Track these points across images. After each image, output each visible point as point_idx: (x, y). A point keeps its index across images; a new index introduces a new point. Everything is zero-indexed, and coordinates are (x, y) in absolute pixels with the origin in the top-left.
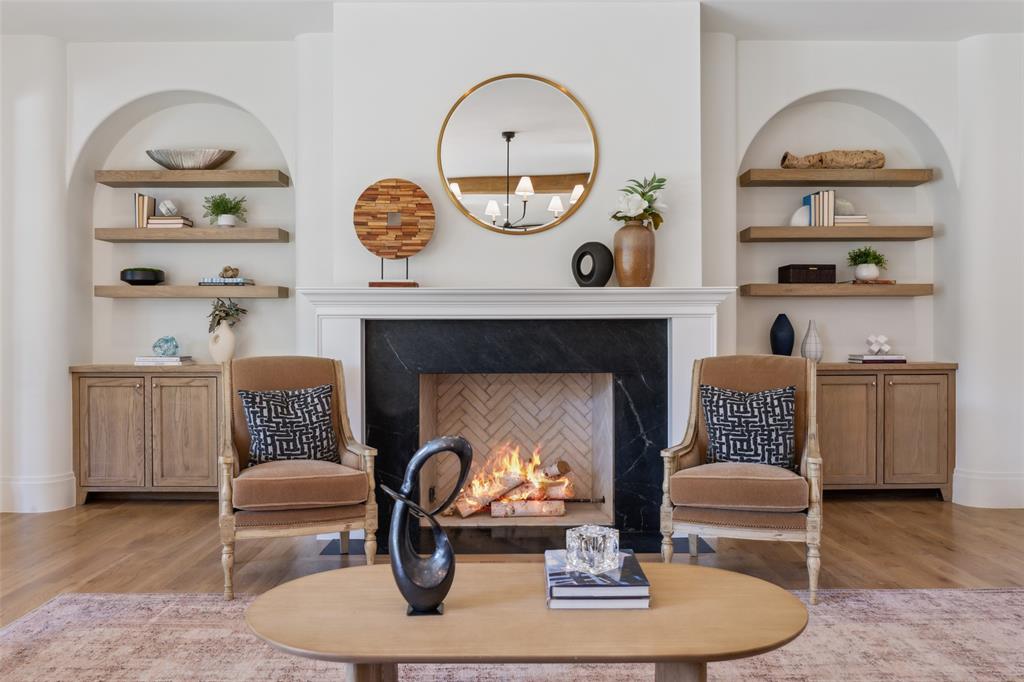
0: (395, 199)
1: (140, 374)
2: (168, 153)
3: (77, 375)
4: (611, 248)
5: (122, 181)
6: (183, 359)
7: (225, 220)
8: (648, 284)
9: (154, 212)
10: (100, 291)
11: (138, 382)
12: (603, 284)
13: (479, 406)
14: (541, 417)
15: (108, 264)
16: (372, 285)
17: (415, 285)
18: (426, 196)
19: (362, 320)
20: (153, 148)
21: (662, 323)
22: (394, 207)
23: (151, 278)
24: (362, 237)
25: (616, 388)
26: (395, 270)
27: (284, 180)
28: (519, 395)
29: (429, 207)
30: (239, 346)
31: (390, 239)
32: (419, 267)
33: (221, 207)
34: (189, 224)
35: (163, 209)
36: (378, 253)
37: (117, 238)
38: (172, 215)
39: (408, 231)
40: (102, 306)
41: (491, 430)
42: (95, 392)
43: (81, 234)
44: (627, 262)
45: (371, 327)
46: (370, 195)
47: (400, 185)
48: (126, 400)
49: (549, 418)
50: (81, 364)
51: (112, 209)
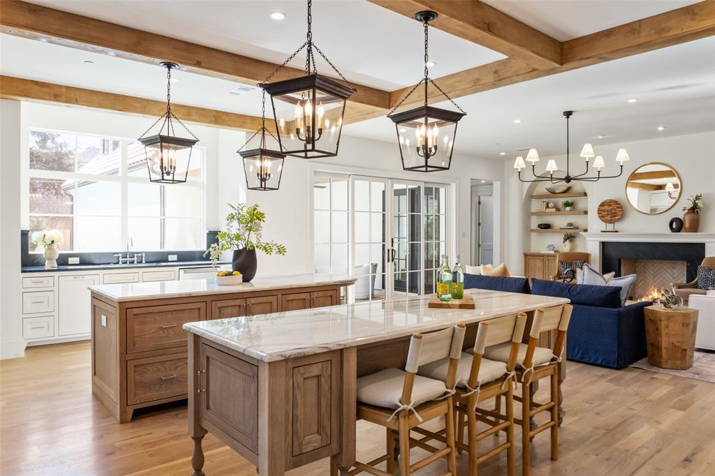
0: (610, 205)
1: (543, 255)
2: (551, 189)
3: (526, 255)
4: (682, 219)
5: (539, 197)
6: (555, 251)
7: (568, 208)
8: (696, 232)
9: (547, 207)
10: (533, 231)
11: (542, 258)
12: (679, 231)
13: (650, 270)
14: (674, 276)
15: (535, 222)
16: (602, 232)
17: (617, 232)
18: (619, 204)
19: (600, 242)
20: (547, 187)
21: (703, 245)
22: (610, 208)
23: (546, 226)
24: (599, 217)
25: (687, 266)
26: (610, 227)
27: (585, 194)
28: (666, 268)
29: (621, 208)
30: (572, 248)
31: (608, 218)
32: (618, 226)
33: (567, 204)
34: (558, 210)
35: (550, 206)
36: (605, 222)
37: (539, 214)
38: (552, 208)
39: (614, 215)
40: (534, 236)
41: (655, 279)
42: (530, 260)
43: (527, 214)
44: (687, 224)
45: (604, 244)
46: (602, 205)
47: (611, 201)
48: (538, 263)
49: (677, 276)
50: (527, 252)
51: (536, 206)
